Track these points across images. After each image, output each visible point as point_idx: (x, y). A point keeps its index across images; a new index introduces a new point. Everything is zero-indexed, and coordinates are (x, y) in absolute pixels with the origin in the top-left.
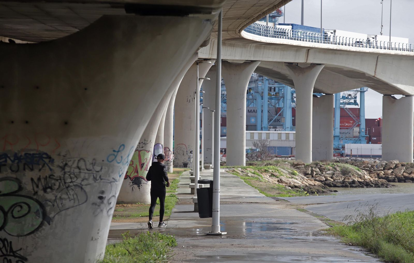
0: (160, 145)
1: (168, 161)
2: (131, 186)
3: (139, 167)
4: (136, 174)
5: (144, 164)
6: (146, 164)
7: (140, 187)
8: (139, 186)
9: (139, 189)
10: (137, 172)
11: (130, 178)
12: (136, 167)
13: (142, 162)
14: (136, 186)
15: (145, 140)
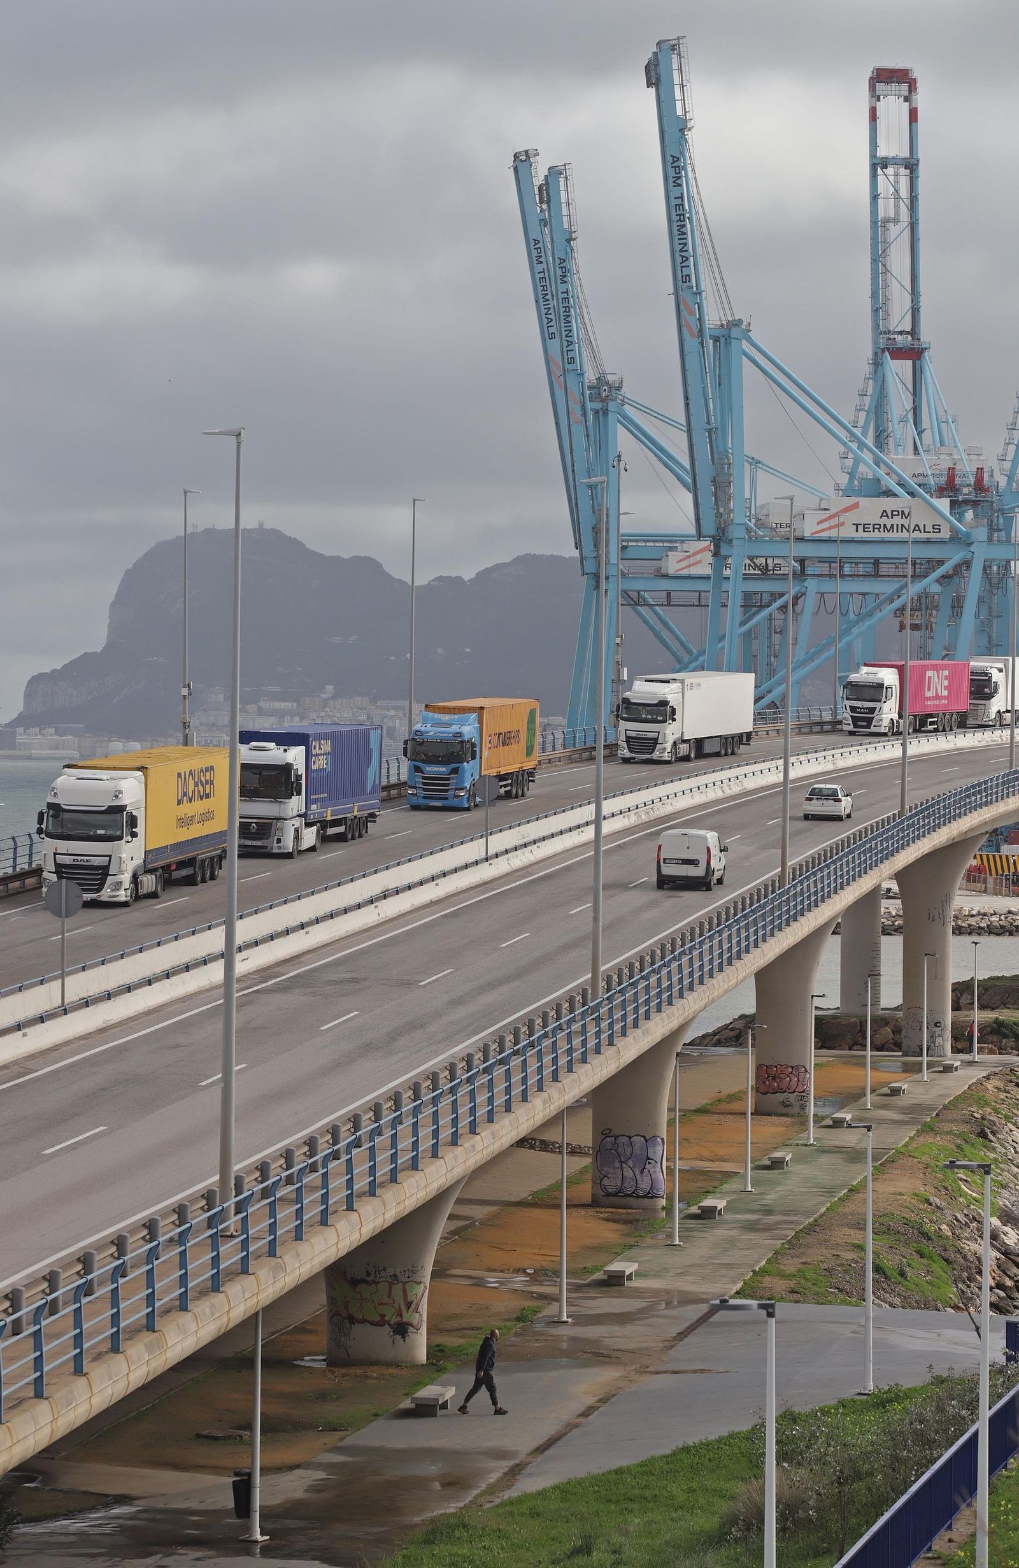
0: (659, 1139)
1: (804, 1091)
2: (391, 1336)
3: (403, 1308)
4: (399, 1319)
5: (411, 1303)
6: (415, 1302)
7: (406, 1339)
8: (404, 1337)
9: (404, 1340)
10: (401, 1316)
11: (390, 1325)
12: (400, 1306)
13: (409, 1300)
14: (398, 1337)
15: (413, 1267)
